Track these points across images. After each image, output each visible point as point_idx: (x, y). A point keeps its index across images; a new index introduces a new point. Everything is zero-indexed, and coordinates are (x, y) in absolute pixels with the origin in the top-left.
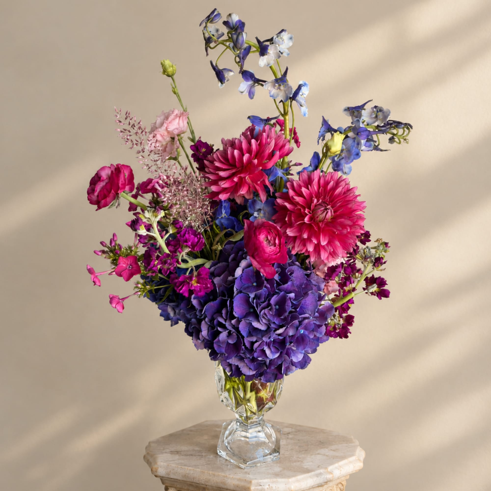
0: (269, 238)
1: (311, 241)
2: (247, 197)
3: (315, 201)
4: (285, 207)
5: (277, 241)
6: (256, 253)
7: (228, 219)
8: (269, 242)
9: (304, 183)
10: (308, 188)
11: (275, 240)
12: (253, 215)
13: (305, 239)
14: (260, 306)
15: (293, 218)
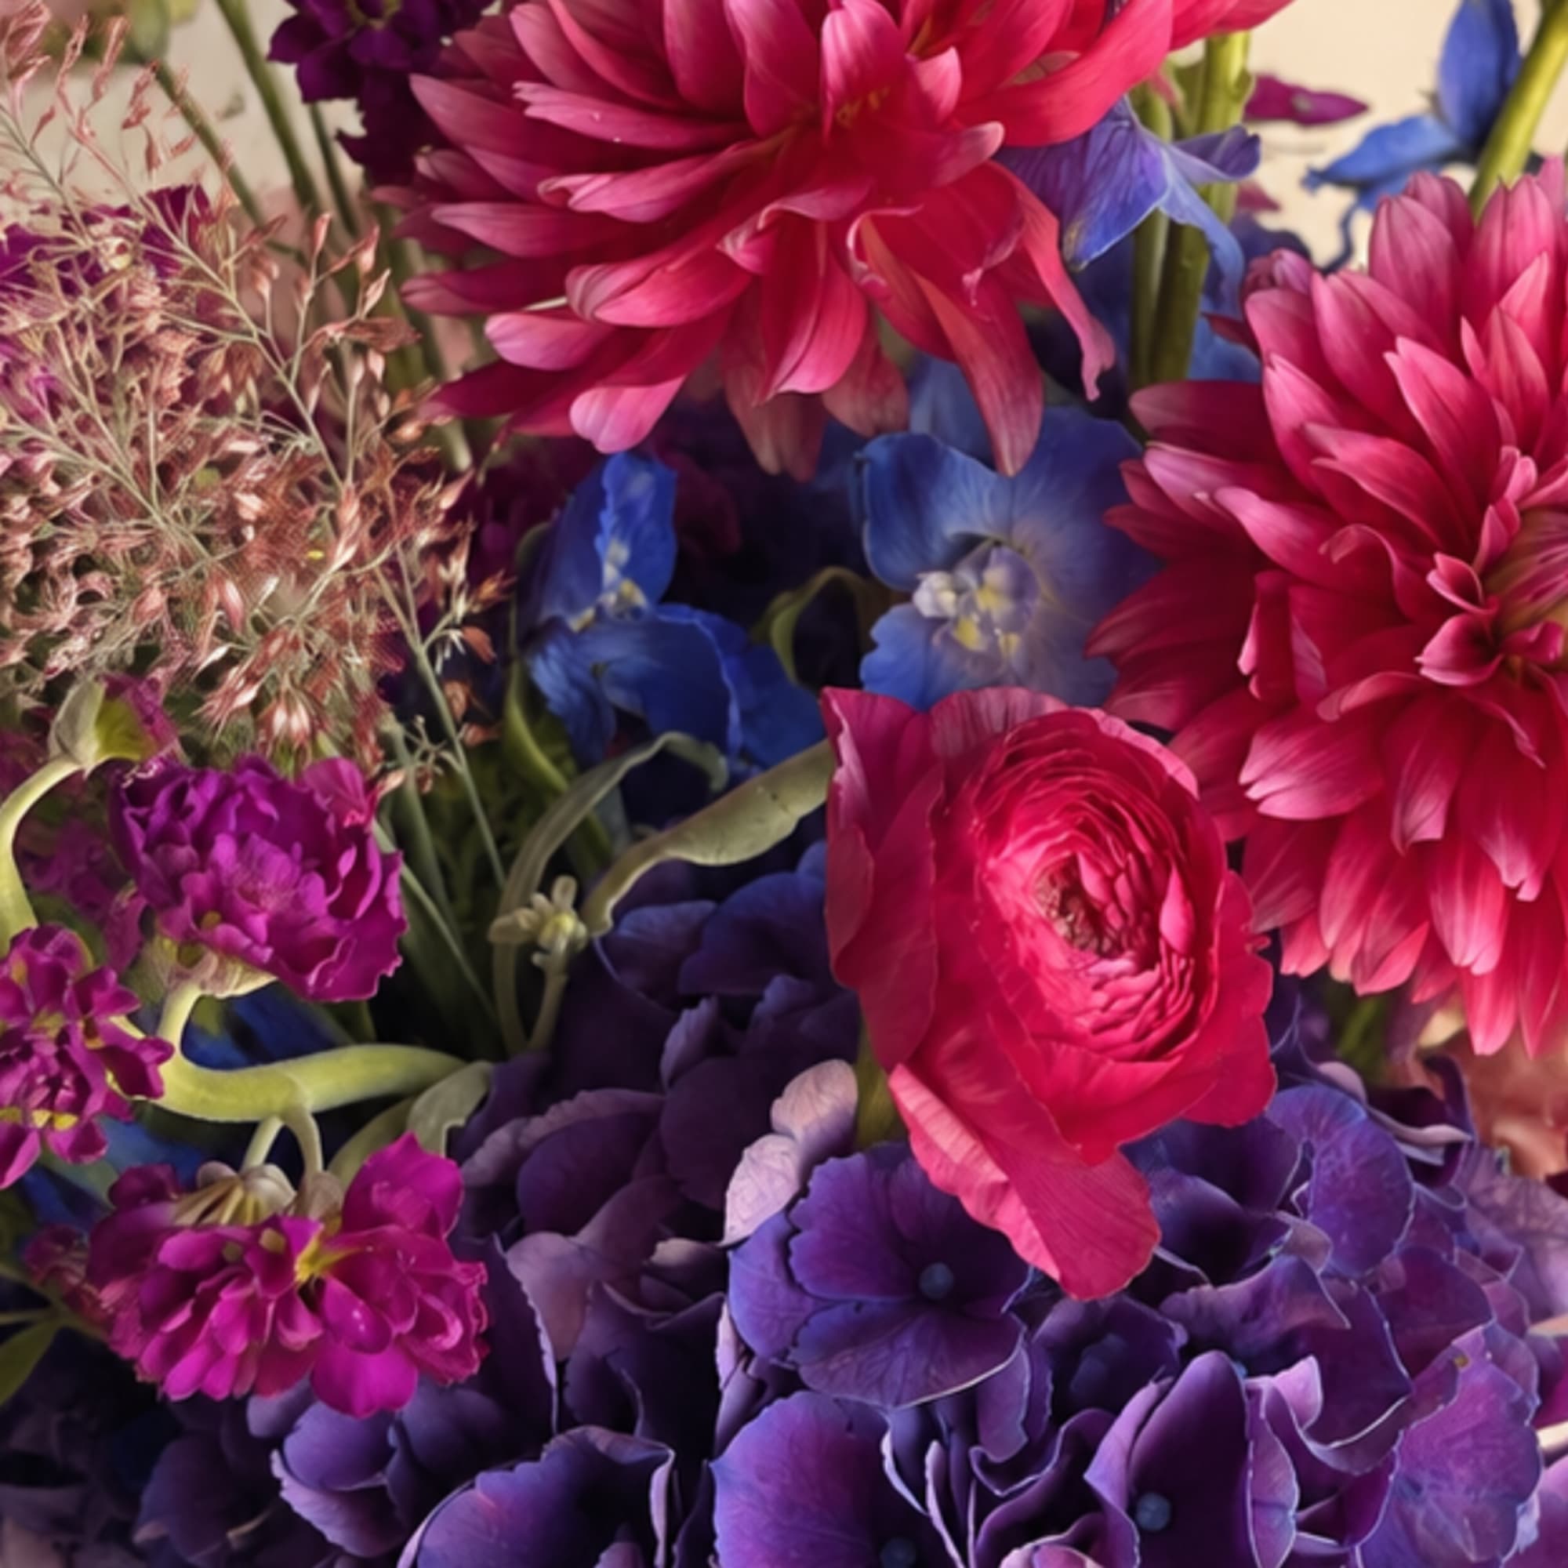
0: (1091, 882)
1: (1479, 868)
2: (847, 411)
3: (1524, 471)
4: (1230, 529)
5: (1172, 920)
6: (961, 1037)
7: (655, 633)
8: (1095, 918)
9: (1409, 298)
10: (1454, 354)
11: (1148, 904)
12: (907, 597)
13: (1426, 847)
14: (986, 1504)
15: (1305, 646)
